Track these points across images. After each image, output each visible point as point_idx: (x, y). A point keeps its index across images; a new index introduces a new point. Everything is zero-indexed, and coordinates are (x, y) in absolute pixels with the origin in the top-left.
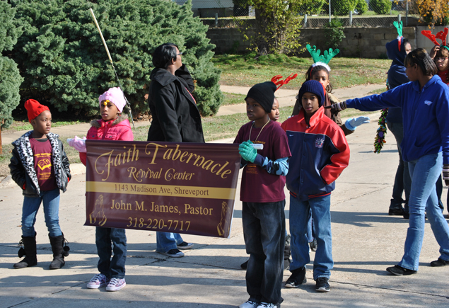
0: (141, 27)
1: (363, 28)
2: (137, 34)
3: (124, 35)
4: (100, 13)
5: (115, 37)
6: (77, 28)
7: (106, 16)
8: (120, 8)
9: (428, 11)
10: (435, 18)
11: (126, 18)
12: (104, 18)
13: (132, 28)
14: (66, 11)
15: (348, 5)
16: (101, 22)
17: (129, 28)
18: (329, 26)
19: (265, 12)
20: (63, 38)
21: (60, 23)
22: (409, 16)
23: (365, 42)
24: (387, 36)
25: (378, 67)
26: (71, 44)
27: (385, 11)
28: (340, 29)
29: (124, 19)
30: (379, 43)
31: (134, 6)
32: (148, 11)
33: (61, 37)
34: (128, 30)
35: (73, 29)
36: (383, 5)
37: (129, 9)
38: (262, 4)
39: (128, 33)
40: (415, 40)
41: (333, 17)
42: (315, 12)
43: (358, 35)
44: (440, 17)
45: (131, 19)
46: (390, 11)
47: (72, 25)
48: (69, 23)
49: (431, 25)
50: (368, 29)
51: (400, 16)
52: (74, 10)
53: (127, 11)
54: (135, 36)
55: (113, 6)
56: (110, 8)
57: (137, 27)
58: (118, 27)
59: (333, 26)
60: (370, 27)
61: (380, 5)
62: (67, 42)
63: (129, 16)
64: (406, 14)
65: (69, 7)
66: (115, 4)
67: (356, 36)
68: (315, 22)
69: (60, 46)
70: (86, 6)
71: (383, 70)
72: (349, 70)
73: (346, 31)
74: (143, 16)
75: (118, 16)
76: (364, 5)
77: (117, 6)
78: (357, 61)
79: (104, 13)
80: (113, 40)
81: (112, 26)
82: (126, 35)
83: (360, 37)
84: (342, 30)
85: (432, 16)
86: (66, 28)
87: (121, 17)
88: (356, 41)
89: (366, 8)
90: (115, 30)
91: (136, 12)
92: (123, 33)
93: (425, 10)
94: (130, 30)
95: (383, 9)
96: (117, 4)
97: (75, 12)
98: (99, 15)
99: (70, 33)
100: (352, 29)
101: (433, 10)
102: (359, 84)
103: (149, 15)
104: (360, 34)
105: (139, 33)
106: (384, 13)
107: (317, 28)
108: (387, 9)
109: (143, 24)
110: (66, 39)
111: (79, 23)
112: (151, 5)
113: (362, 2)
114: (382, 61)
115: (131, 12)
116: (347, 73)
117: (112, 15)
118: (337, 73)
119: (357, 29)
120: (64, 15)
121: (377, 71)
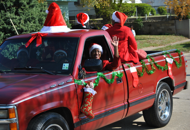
0: (39, 26)
1: (151, 22)
2: (36, 30)
3: (30, 30)
4: (20, 21)
5: (26, 31)
6: (9, 28)
7: (22, 22)
8: (29, 18)
9: (179, 13)
10: (182, 16)
11: (32, 22)
12: (22, 23)
13: (34, 27)
14: (5, 20)
15: (146, 11)
16: (20, 25)
17: (32, 27)
18: (136, 21)
19: (106, 16)
20: (3, 32)
21: (2, 26)
22: (172, 15)
23: (153, 28)
24: (162, 25)
25: (157, 39)
26: (6, 35)
27: (164, 13)
28: (141, 23)
29: (31, 23)
30: (159, 28)
31: (35, 17)
32: (43, 19)
33: (2, 32)
34: (32, 28)
35: (7, 28)
36: (163, 11)
37: (33, 18)
38: (105, 13)
39: (32, 29)
40: (174, 26)
41: (138, 17)
42: (132, 15)
43: (149, 25)
44: (185, 15)
45: (34, 23)
46: (166, 13)
47: (7, 27)
48: (5, 26)
49: (180, 19)
50: (153, 22)
51: (168, 16)
52: (8, 19)
53: (32, 19)
54: (35, 30)
55: (26, 17)
56: (24, 18)
57: (36, 26)
58: (28, 27)
59: (138, 21)
60: (155, 21)
61: (161, 11)
62: (5, 34)
63: (33, 21)
64: (171, 15)
65: (6, 18)
66: (27, 16)
67: (148, 25)
68: (131, 20)
69: (1, 36)
70: (13, 17)
71: (159, 40)
72: (143, 41)
73: (144, 23)
74: (40, 21)
75: (28, 22)
76: (154, 11)
77: (28, 17)
78: (148, 36)
79: (22, 20)
80: (25, 32)
81: (25, 26)
82: (31, 30)
83: (150, 26)
84: (142, 23)
85: (181, 15)
86: (4, 28)
87: (30, 22)
88: (149, 27)
89: (155, 13)
90: (26, 28)
91: (37, 19)
92: (29, 29)
93: (177, 13)
94: (33, 28)
95: (163, 13)
96: (28, 16)
97: (8, 20)
98: (19, 21)
99: (6, 30)
100: (147, 22)
101: (181, 12)
102: (147, 47)
103: (43, 21)
104: (150, 24)
105: (37, 29)
106: (164, 14)
107: (131, 22)
108: (165, 12)
109: (39, 25)
110: (4, 33)
111: (10, 26)
112: (45, 16)
113: (153, 10)
114: (159, 36)
115: (34, 20)
116: (143, 42)
117: (25, 21)
118: (138, 42)
119: (149, 22)
120: (3, 22)
121: (157, 41)
